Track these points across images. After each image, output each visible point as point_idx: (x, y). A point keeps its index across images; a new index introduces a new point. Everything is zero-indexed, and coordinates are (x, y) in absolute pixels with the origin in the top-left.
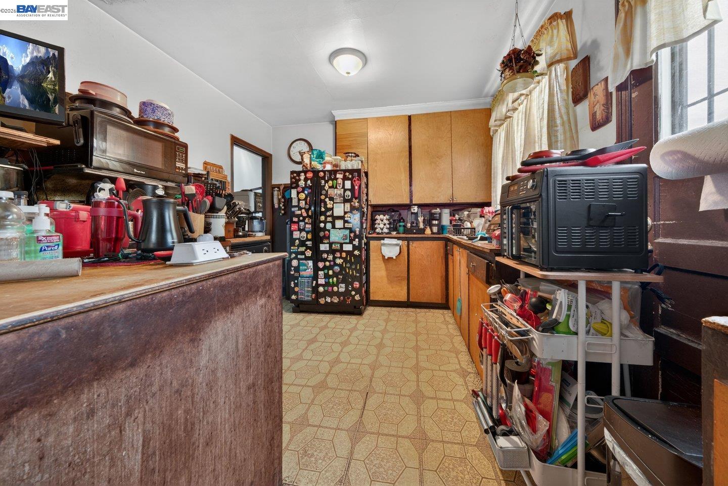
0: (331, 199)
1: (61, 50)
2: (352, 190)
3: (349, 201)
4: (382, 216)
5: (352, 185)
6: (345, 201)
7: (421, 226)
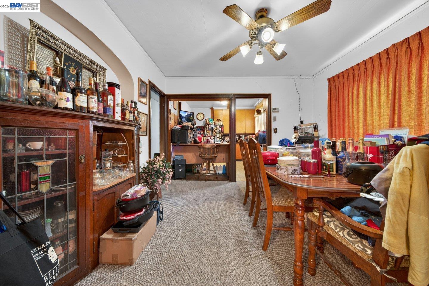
0: (216, 132)
1: (193, 113)
2: (221, 130)
3: (221, 133)
4: (227, 137)
5: (221, 129)
6: (220, 133)
7: (237, 140)
